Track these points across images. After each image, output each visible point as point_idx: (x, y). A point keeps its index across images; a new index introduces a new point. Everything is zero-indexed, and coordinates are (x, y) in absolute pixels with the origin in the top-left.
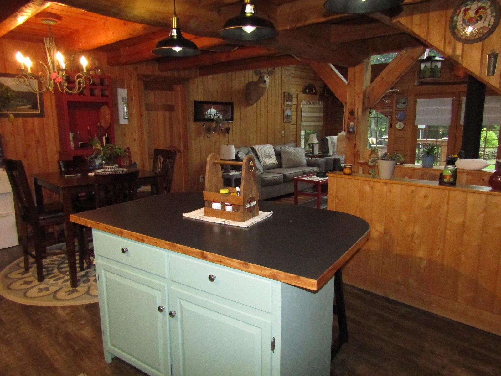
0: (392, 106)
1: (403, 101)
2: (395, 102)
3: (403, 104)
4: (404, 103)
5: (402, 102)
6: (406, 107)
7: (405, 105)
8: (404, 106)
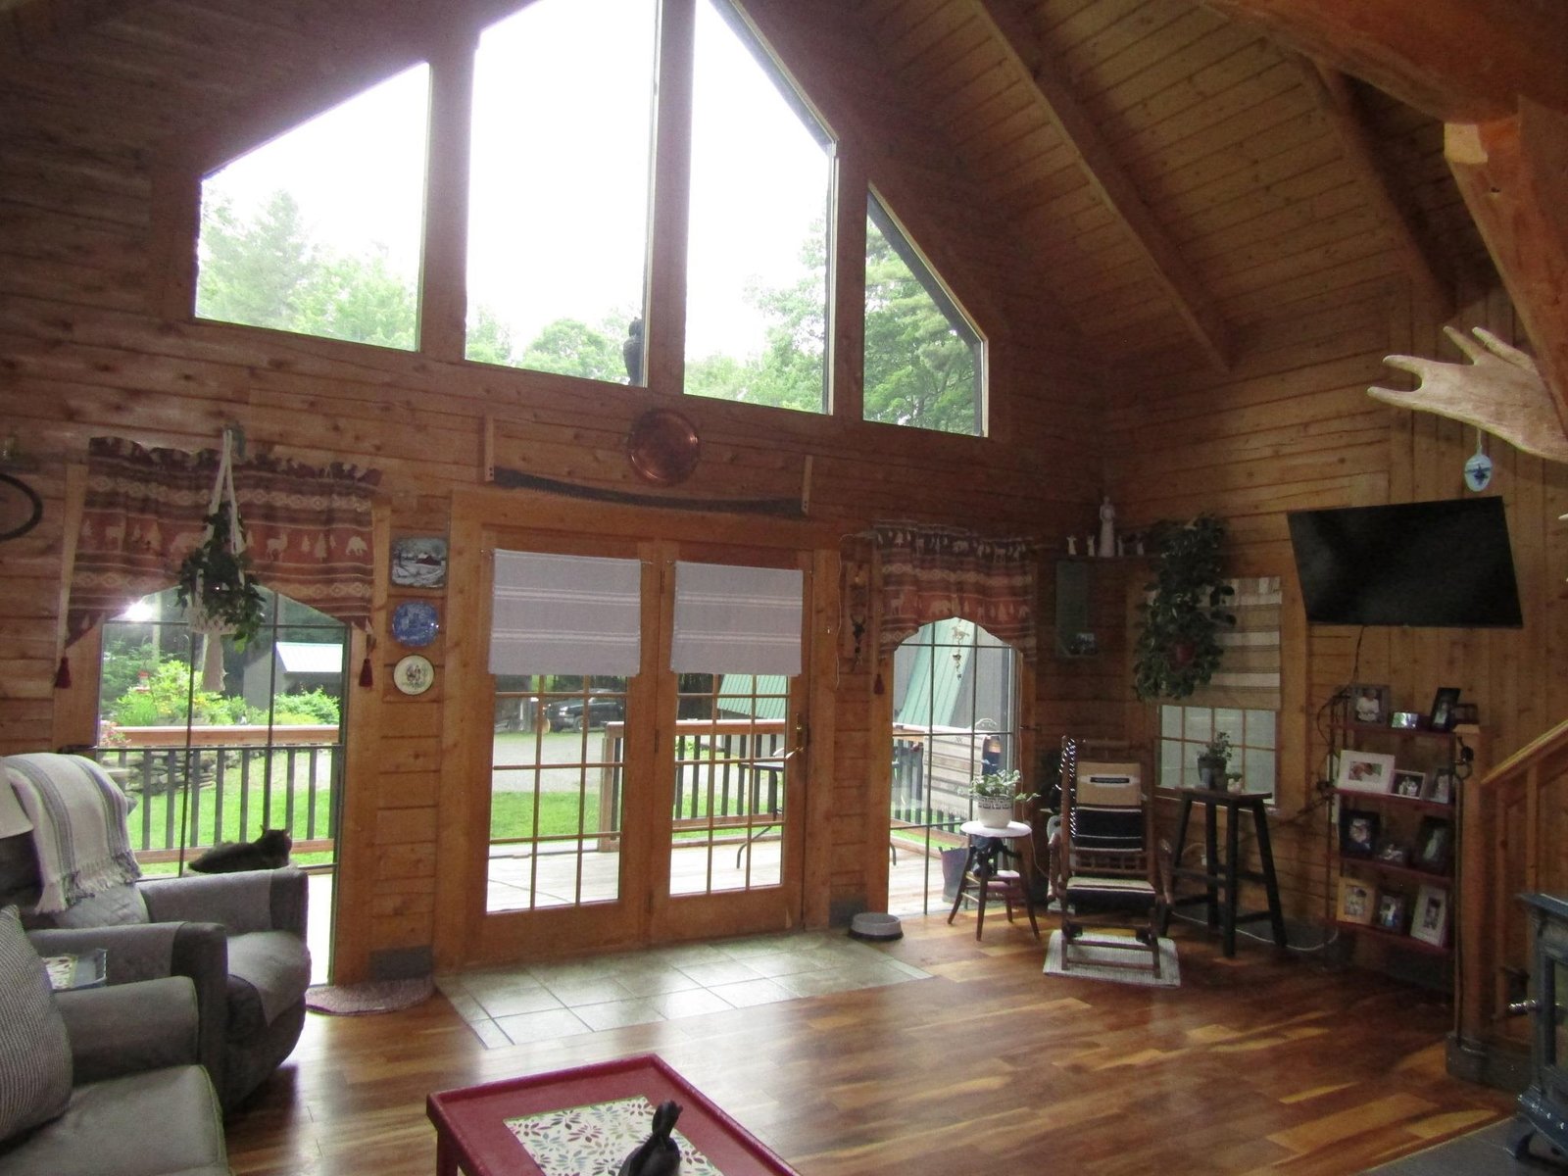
0: (370, 572)
1: (423, 546)
2: (381, 552)
3: (424, 567)
4: (429, 561)
5: (423, 556)
6: (443, 581)
7: (439, 572)
8: (429, 575)
